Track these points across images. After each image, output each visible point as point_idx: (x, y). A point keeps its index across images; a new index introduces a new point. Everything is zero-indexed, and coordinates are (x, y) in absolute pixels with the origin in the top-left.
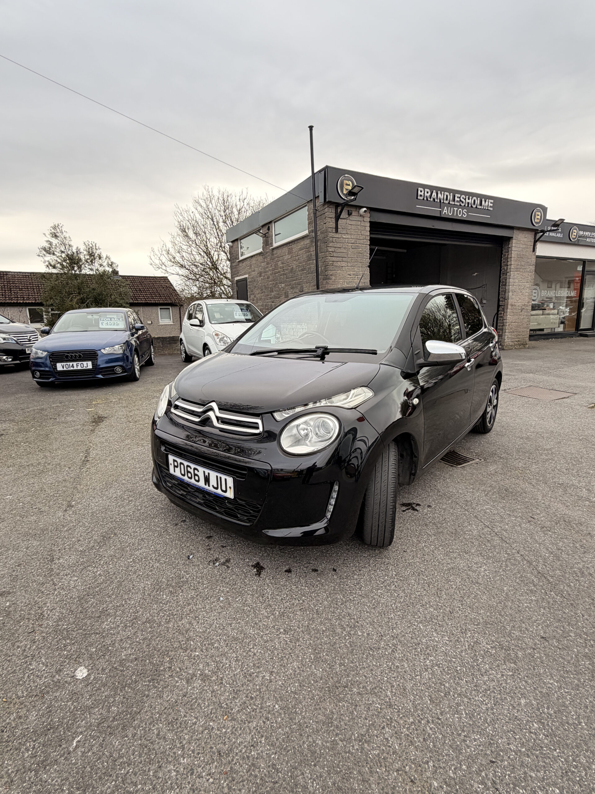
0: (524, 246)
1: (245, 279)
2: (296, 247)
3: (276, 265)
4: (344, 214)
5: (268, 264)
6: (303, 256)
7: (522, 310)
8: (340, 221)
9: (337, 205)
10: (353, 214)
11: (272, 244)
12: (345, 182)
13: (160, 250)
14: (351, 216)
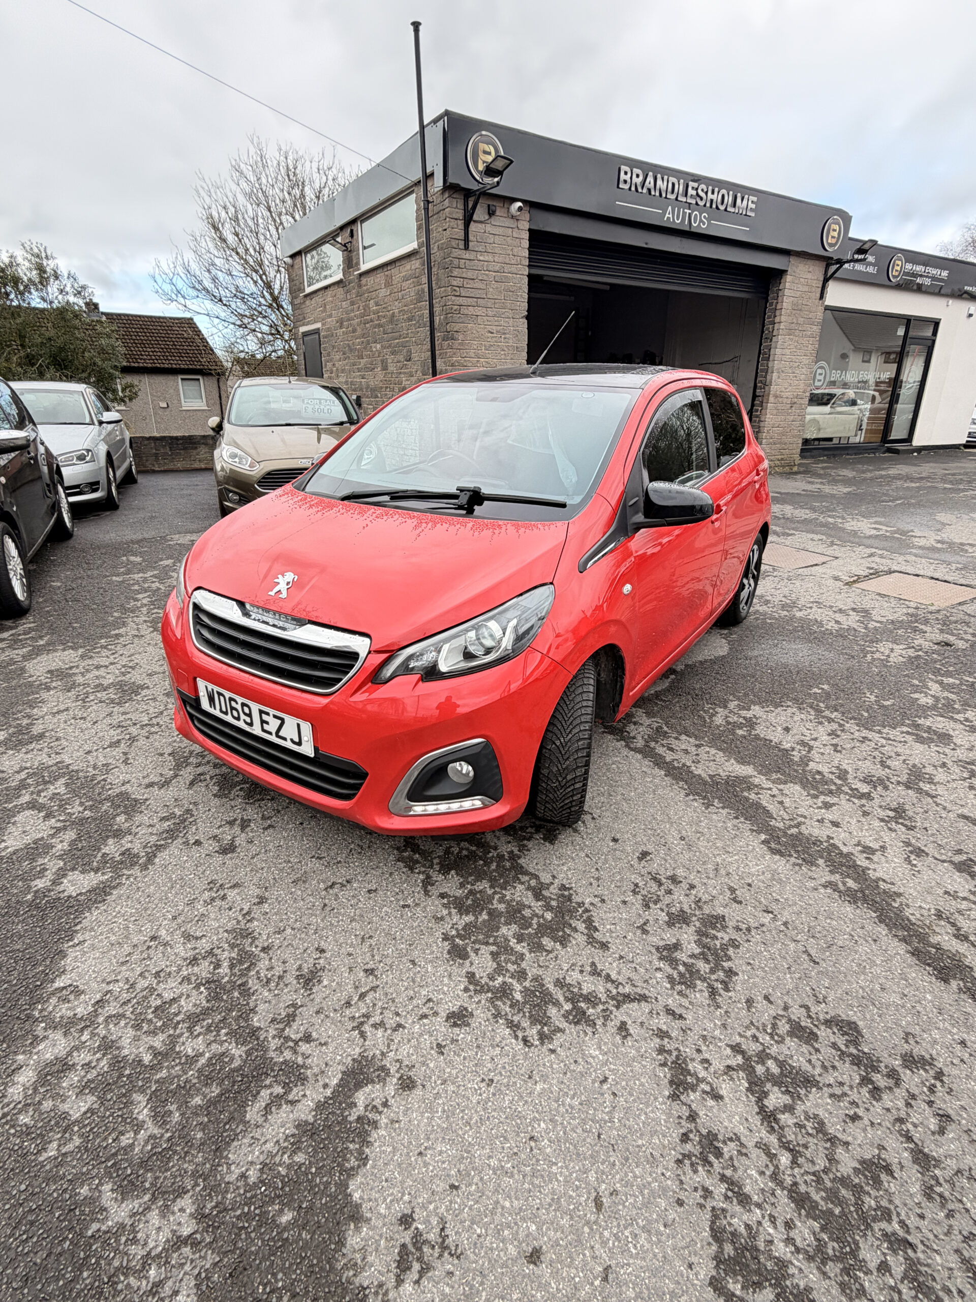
0: (806, 289)
1: (317, 332)
2: (398, 274)
3: (366, 307)
4: (480, 213)
5: (352, 304)
6: (410, 291)
7: (793, 404)
8: (473, 227)
9: (467, 193)
10: (498, 213)
11: (358, 264)
12: (483, 146)
13: (172, 266)
14: (493, 217)
